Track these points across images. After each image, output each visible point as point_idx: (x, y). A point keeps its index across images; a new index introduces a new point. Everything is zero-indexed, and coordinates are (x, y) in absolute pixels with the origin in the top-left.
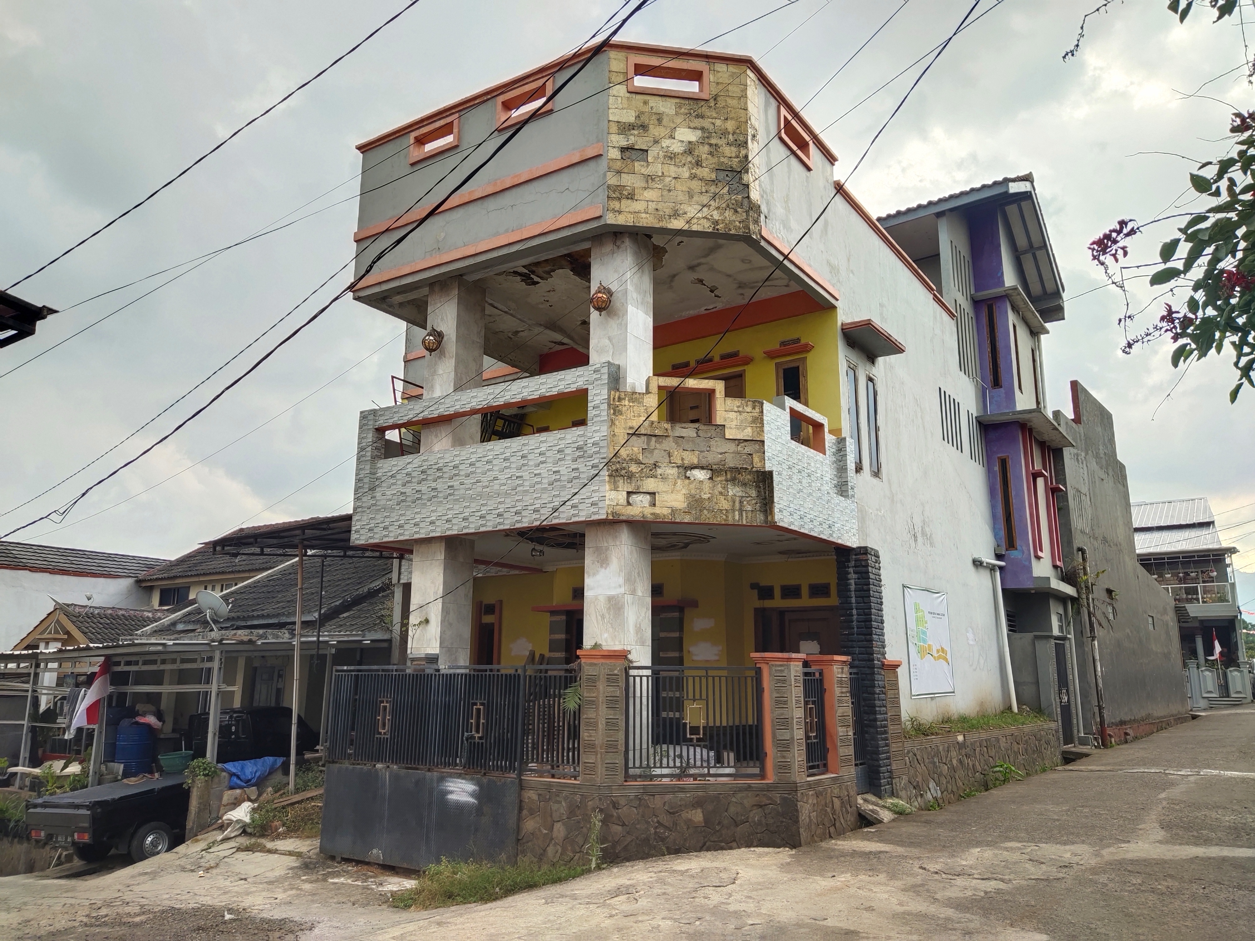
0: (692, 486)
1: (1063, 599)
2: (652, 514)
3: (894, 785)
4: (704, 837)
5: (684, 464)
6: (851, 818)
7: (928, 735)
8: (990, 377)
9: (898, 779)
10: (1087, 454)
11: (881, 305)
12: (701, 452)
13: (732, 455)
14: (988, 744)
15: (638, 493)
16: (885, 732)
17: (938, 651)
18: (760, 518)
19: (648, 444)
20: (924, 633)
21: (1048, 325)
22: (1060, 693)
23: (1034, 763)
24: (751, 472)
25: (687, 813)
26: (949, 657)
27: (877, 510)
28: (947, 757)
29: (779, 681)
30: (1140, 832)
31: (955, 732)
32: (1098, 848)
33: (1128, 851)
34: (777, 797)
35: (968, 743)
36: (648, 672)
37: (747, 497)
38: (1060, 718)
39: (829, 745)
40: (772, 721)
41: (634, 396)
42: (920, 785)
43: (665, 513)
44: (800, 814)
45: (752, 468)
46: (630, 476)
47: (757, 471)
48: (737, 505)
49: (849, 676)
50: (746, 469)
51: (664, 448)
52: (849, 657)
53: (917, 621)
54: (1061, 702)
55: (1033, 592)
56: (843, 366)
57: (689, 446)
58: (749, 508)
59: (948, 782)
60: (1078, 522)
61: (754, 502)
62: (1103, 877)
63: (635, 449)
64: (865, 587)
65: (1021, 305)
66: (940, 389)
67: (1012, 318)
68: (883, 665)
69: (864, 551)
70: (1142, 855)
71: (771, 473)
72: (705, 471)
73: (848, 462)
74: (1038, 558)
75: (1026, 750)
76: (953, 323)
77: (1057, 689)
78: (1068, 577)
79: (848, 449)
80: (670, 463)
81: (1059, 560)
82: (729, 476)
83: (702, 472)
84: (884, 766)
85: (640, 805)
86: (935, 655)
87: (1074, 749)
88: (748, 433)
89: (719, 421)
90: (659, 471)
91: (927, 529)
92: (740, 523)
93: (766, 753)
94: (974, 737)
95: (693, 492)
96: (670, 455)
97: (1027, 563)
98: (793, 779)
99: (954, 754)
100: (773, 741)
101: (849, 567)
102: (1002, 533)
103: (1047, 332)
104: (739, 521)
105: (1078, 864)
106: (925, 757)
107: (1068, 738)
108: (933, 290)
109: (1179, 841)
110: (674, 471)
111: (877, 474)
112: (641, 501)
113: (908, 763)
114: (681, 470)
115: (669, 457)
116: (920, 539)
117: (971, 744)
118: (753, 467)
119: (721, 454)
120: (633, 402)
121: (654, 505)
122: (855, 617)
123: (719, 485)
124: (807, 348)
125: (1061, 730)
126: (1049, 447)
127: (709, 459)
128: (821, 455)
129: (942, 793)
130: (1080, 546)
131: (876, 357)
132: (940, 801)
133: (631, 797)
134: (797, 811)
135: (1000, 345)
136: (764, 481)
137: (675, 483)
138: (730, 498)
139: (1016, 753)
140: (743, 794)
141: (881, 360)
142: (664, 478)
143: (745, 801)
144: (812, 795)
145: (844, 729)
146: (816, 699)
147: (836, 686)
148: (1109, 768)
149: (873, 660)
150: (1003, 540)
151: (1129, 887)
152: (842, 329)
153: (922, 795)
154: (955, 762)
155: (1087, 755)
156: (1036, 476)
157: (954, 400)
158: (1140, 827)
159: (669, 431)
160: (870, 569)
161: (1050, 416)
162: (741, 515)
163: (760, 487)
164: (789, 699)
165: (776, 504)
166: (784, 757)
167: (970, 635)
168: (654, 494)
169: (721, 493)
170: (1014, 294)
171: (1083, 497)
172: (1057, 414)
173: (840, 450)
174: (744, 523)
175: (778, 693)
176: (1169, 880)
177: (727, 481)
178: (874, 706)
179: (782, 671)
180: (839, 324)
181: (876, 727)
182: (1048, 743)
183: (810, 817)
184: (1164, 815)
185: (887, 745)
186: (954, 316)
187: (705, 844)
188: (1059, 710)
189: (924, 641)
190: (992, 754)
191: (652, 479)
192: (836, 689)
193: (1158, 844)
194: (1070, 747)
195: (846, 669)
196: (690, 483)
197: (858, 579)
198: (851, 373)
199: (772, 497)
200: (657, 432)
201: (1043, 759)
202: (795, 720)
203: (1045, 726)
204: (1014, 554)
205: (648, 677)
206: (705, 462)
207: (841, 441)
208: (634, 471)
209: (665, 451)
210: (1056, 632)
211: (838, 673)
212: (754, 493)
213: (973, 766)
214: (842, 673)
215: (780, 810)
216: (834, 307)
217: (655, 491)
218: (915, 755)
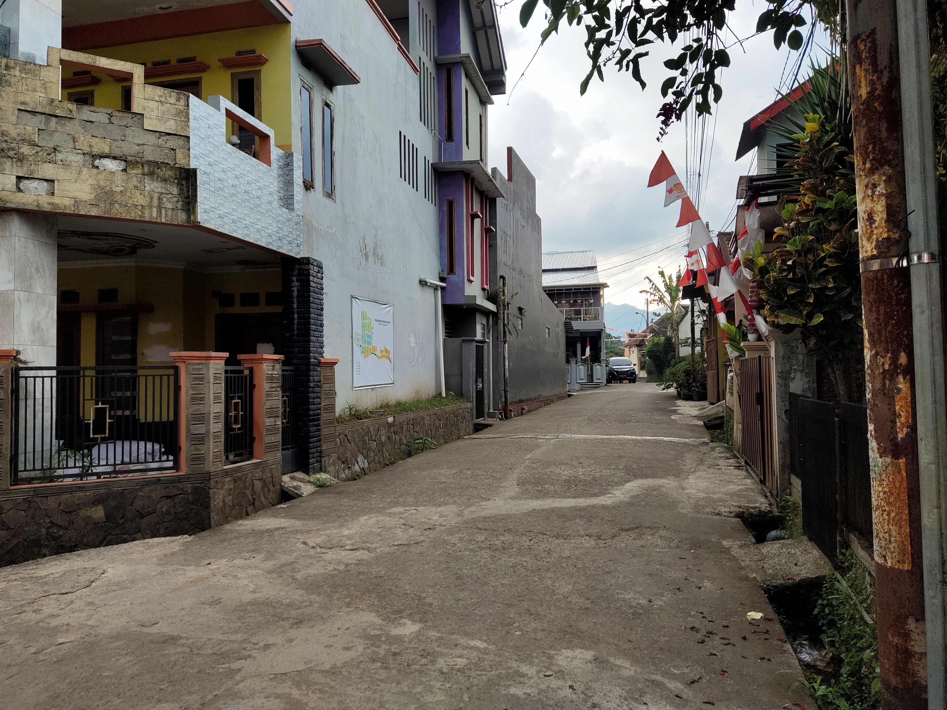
0: (101, 177)
1: (486, 313)
2: (49, 204)
3: (323, 463)
4: (105, 532)
5: (92, 151)
6: (273, 496)
7: (361, 419)
8: (445, 132)
9: (327, 458)
10: (514, 206)
11: (343, 37)
12: (115, 140)
13: (151, 148)
14: (414, 422)
15: (32, 178)
16: (318, 420)
17: (382, 351)
18: (181, 217)
19: (47, 123)
20: (370, 337)
21: (494, 97)
22: (477, 381)
23: (451, 434)
24: (172, 168)
25: (86, 510)
26: (391, 356)
27: (328, 227)
28: (376, 435)
29: (196, 379)
30: (501, 490)
31: (388, 415)
32: (463, 508)
33: (484, 509)
34: (188, 487)
35: (397, 423)
36: (54, 373)
37: (168, 194)
38: (475, 400)
39: (255, 435)
40: (187, 417)
41: (28, 67)
42: (349, 459)
43: (67, 204)
44: (212, 500)
45: (174, 164)
46: (21, 159)
47: (180, 168)
48: (155, 202)
49: (281, 373)
50: (168, 164)
51: (68, 132)
52: (282, 356)
53: (363, 326)
54: (477, 388)
55: (465, 307)
56: (295, 85)
57: (99, 133)
58: (170, 206)
59: (376, 455)
60: (502, 257)
61: (175, 199)
62: (456, 537)
63: (29, 128)
64: (306, 294)
65: (473, 75)
66: (400, 132)
67: (465, 83)
68: (320, 362)
69: (307, 261)
70: (495, 512)
71: (194, 171)
72: (118, 162)
73: (295, 177)
74: (470, 281)
75: (446, 424)
76: (416, 77)
77: (474, 378)
78: (492, 298)
79: (295, 164)
80: (75, 149)
81: (487, 284)
82: (146, 170)
83: (114, 162)
84: (314, 448)
85: (29, 508)
86: (379, 354)
87: (483, 422)
88: (170, 126)
89: (136, 108)
90: (59, 156)
91: (379, 251)
92: (158, 221)
93: (180, 447)
94: (403, 417)
95: (102, 183)
96: (74, 140)
97: (461, 285)
98: (207, 469)
99: (383, 432)
100: (187, 436)
101: (293, 276)
102: (446, 261)
103: (492, 103)
104: (157, 218)
105: (441, 525)
106: (356, 436)
107: (480, 413)
108: (398, 40)
109: (526, 496)
110: (80, 158)
111: (330, 194)
112: (36, 188)
113: (339, 443)
114: (87, 157)
115: (74, 142)
116: (371, 258)
117: (400, 423)
118: (176, 163)
119: (139, 145)
120: (26, 73)
121: (53, 194)
122: (296, 321)
123: (135, 179)
124: (261, 61)
125: (475, 409)
126: (486, 196)
127: (124, 149)
128: (265, 165)
129: (369, 464)
130: (502, 274)
131: (335, 85)
132: (367, 471)
133: (18, 501)
134: (209, 498)
135: (454, 104)
136: (187, 179)
137: (80, 173)
138: (146, 194)
139: (437, 428)
140: (153, 487)
141: (339, 89)
142: (65, 165)
143: (153, 494)
144: (229, 481)
145: (272, 420)
146: (243, 394)
147: (265, 382)
148: (500, 435)
149: (310, 358)
150: (446, 266)
151: (473, 545)
152: (296, 46)
153: (349, 468)
154: (383, 438)
155: (491, 426)
156: (474, 216)
157: (413, 145)
158: (503, 485)
159: (74, 113)
160: (311, 278)
161: (489, 172)
162: (159, 212)
163: (182, 185)
164: (206, 396)
165: (199, 204)
166: (198, 450)
167: (412, 339)
168: (53, 181)
169: (136, 187)
170: (467, 62)
171: (508, 238)
172: (494, 170)
173: (288, 165)
174: (163, 221)
175: (194, 390)
176: (506, 534)
177: (143, 174)
178: (308, 398)
179: (199, 369)
180: (293, 40)
181: (309, 416)
182: (464, 418)
183: (224, 501)
184: (524, 472)
185: (319, 430)
186: (418, 71)
187: (105, 538)
188: (475, 394)
189: (369, 343)
190: (417, 429)
191: (50, 165)
192: (265, 385)
193: (509, 500)
194: (481, 421)
195: (278, 366)
196: (98, 173)
197: (300, 286)
198: (305, 94)
199: (195, 196)
200: (58, 112)
201: (459, 430)
202: (212, 415)
203: (463, 406)
204: (452, 277)
205: (51, 377)
206: (119, 153)
207: (289, 156)
208: (26, 153)
209: (68, 134)
210: (479, 337)
211: (268, 370)
212: (175, 190)
213: (400, 440)
214: (273, 370)
215: (191, 498)
216: (288, 22)
217: (54, 178)
218: (346, 436)
